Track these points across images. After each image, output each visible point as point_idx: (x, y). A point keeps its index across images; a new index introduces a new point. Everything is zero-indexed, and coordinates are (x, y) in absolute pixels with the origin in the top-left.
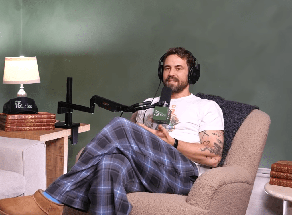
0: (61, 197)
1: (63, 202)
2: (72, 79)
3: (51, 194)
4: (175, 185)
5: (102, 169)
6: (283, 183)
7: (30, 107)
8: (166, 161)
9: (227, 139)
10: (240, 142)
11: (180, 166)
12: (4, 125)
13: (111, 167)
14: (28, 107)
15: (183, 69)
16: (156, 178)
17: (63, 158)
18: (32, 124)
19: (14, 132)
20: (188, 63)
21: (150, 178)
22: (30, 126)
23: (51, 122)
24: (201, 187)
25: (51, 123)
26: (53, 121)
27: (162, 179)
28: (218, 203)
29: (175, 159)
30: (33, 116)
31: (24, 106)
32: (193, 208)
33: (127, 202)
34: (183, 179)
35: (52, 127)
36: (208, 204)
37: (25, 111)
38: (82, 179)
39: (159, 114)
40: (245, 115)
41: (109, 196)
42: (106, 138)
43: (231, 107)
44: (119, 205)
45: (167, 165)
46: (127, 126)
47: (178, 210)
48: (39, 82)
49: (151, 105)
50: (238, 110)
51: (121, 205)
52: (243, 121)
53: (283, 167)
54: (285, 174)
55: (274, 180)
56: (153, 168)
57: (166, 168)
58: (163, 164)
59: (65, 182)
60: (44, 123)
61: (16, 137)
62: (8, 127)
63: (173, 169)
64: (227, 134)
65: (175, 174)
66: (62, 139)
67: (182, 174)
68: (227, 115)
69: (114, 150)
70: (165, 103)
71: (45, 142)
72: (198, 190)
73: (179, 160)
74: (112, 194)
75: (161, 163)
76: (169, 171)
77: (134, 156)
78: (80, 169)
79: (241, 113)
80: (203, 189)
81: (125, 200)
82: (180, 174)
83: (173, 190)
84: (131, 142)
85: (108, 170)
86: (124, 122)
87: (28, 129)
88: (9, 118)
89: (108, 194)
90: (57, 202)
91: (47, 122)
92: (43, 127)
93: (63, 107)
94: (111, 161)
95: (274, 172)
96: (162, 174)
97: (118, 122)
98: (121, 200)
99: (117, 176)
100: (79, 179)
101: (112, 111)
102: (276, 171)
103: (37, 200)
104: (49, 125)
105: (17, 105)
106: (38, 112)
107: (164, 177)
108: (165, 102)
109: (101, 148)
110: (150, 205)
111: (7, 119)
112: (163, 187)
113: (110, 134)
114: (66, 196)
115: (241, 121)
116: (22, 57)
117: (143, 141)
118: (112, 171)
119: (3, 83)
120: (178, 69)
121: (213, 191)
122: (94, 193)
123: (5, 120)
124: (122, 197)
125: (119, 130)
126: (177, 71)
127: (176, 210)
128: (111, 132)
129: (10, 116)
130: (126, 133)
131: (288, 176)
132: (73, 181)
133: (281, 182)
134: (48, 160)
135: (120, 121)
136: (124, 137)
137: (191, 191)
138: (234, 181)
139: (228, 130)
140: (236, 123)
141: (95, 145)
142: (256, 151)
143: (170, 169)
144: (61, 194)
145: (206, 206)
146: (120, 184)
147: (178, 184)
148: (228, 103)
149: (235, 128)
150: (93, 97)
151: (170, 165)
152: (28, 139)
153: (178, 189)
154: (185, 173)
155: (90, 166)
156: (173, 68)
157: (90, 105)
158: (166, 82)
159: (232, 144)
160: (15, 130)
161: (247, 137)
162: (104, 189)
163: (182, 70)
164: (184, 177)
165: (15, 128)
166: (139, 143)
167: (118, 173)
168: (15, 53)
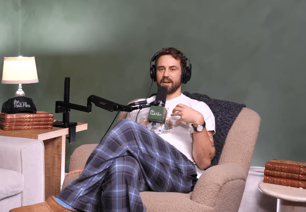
0: (75, 202)
1: (76, 207)
2: (69, 78)
3: (64, 200)
4: (178, 184)
5: (116, 173)
6: (277, 181)
7: (28, 106)
8: (170, 161)
9: (220, 137)
10: (234, 140)
11: (183, 165)
12: (2, 124)
13: (124, 170)
14: (27, 106)
15: (177, 69)
16: (162, 179)
17: (60, 156)
18: (30, 123)
19: (13, 131)
20: (181, 64)
21: (156, 179)
22: (28, 125)
23: (48, 121)
24: (207, 185)
25: (49, 123)
26: (51, 120)
27: (167, 179)
28: (222, 200)
29: (178, 159)
30: (32, 116)
31: (22, 106)
32: (200, 205)
33: (142, 204)
34: (185, 178)
35: (50, 126)
36: (214, 202)
37: (24, 110)
38: (94, 183)
39: (155, 113)
40: (236, 113)
41: (124, 199)
42: (117, 141)
43: (220, 106)
44: (134, 207)
45: (171, 165)
46: (134, 129)
47: (186, 208)
48: (37, 81)
49: (147, 104)
50: (228, 109)
51: (136, 207)
52: (235, 119)
53: (277, 166)
54: (279, 173)
55: (268, 178)
56: (159, 169)
57: (170, 168)
58: (168, 165)
59: (78, 187)
60: (42, 122)
61: (14, 136)
62: (7, 126)
63: (176, 169)
64: (220, 132)
65: (179, 174)
66: (60, 137)
67: (184, 173)
68: (217, 113)
69: (125, 153)
70: (161, 103)
71: (43, 141)
72: (204, 188)
73: (181, 160)
74: (127, 196)
75: (166, 164)
76: (173, 170)
77: (142, 158)
78: (93, 173)
79: (232, 111)
80: (209, 187)
81: (140, 202)
82: (183, 174)
83: (176, 189)
84: (139, 144)
85: (122, 173)
86: (132, 124)
87: (26, 128)
88: (8, 118)
89: (123, 197)
90: (70, 208)
91: (45, 121)
92: (41, 126)
93: (61, 107)
94: (124, 164)
95: (268, 171)
96: (167, 174)
97: (126, 124)
98: (136, 202)
99: (131, 178)
100: (92, 184)
101: (108, 110)
102: (270, 170)
103: (51, 207)
104: (48, 125)
105: (16, 105)
106: (36, 111)
107: (168, 177)
108: (161, 101)
109: (112, 152)
110: (158, 204)
111: (6, 118)
112: (167, 187)
113: (120, 137)
114: (79, 201)
115: (233, 119)
116: (20, 57)
117: (150, 143)
118: (126, 174)
119: (2, 83)
120: (171, 70)
121: (219, 189)
122: (108, 197)
123: (3, 120)
124: (137, 199)
125: (128, 132)
126: (171, 71)
127: (185, 208)
128: (120, 135)
129: (8, 115)
130: (134, 136)
131: (282, 175)
132: (85, 186)
133: (275, 181)
134: (46, 159)
135: (128, 123)
136: (132, 140)
137: (196, 189)
138: (234, 178)
139: (221, 129)
140: (228, 121)
141: (106, 148)
142: (250, 148)
143: (174, 169)
144: (74, 200)
145: (212, 204)
146: (134, 187)
147: (181, 184)
148: (216, 101)
149: (227, 126)
150: (90, 97)
151: (173, 166)
152: (26, 137)
153: (180, 188)
154: (187, 172)
155: (102, 170)
156: (167, 69)
157: (88, 105)
158: (160, 83)
159: (226, 142)
160: (13, 129)
161: (241, 134)
162: (118, 192)
163: (176, 71)
164: (186, 176)
165: (13, 127)
166: (146, 145)
167: (132, 175)
168: (13, 54)
